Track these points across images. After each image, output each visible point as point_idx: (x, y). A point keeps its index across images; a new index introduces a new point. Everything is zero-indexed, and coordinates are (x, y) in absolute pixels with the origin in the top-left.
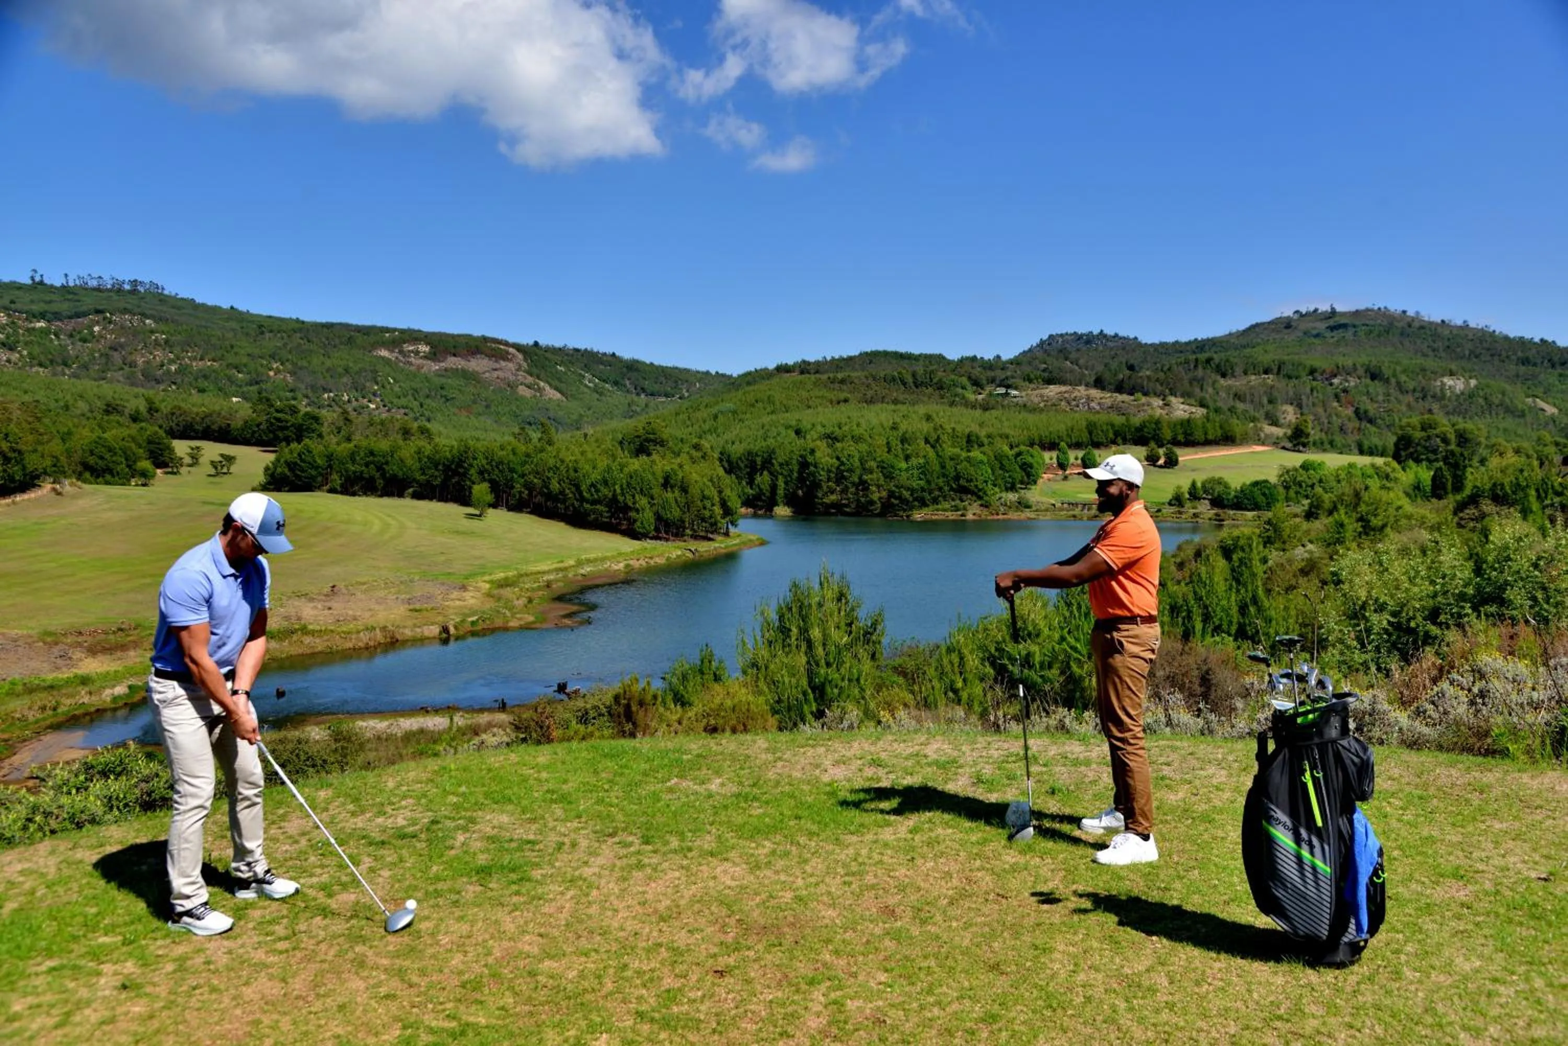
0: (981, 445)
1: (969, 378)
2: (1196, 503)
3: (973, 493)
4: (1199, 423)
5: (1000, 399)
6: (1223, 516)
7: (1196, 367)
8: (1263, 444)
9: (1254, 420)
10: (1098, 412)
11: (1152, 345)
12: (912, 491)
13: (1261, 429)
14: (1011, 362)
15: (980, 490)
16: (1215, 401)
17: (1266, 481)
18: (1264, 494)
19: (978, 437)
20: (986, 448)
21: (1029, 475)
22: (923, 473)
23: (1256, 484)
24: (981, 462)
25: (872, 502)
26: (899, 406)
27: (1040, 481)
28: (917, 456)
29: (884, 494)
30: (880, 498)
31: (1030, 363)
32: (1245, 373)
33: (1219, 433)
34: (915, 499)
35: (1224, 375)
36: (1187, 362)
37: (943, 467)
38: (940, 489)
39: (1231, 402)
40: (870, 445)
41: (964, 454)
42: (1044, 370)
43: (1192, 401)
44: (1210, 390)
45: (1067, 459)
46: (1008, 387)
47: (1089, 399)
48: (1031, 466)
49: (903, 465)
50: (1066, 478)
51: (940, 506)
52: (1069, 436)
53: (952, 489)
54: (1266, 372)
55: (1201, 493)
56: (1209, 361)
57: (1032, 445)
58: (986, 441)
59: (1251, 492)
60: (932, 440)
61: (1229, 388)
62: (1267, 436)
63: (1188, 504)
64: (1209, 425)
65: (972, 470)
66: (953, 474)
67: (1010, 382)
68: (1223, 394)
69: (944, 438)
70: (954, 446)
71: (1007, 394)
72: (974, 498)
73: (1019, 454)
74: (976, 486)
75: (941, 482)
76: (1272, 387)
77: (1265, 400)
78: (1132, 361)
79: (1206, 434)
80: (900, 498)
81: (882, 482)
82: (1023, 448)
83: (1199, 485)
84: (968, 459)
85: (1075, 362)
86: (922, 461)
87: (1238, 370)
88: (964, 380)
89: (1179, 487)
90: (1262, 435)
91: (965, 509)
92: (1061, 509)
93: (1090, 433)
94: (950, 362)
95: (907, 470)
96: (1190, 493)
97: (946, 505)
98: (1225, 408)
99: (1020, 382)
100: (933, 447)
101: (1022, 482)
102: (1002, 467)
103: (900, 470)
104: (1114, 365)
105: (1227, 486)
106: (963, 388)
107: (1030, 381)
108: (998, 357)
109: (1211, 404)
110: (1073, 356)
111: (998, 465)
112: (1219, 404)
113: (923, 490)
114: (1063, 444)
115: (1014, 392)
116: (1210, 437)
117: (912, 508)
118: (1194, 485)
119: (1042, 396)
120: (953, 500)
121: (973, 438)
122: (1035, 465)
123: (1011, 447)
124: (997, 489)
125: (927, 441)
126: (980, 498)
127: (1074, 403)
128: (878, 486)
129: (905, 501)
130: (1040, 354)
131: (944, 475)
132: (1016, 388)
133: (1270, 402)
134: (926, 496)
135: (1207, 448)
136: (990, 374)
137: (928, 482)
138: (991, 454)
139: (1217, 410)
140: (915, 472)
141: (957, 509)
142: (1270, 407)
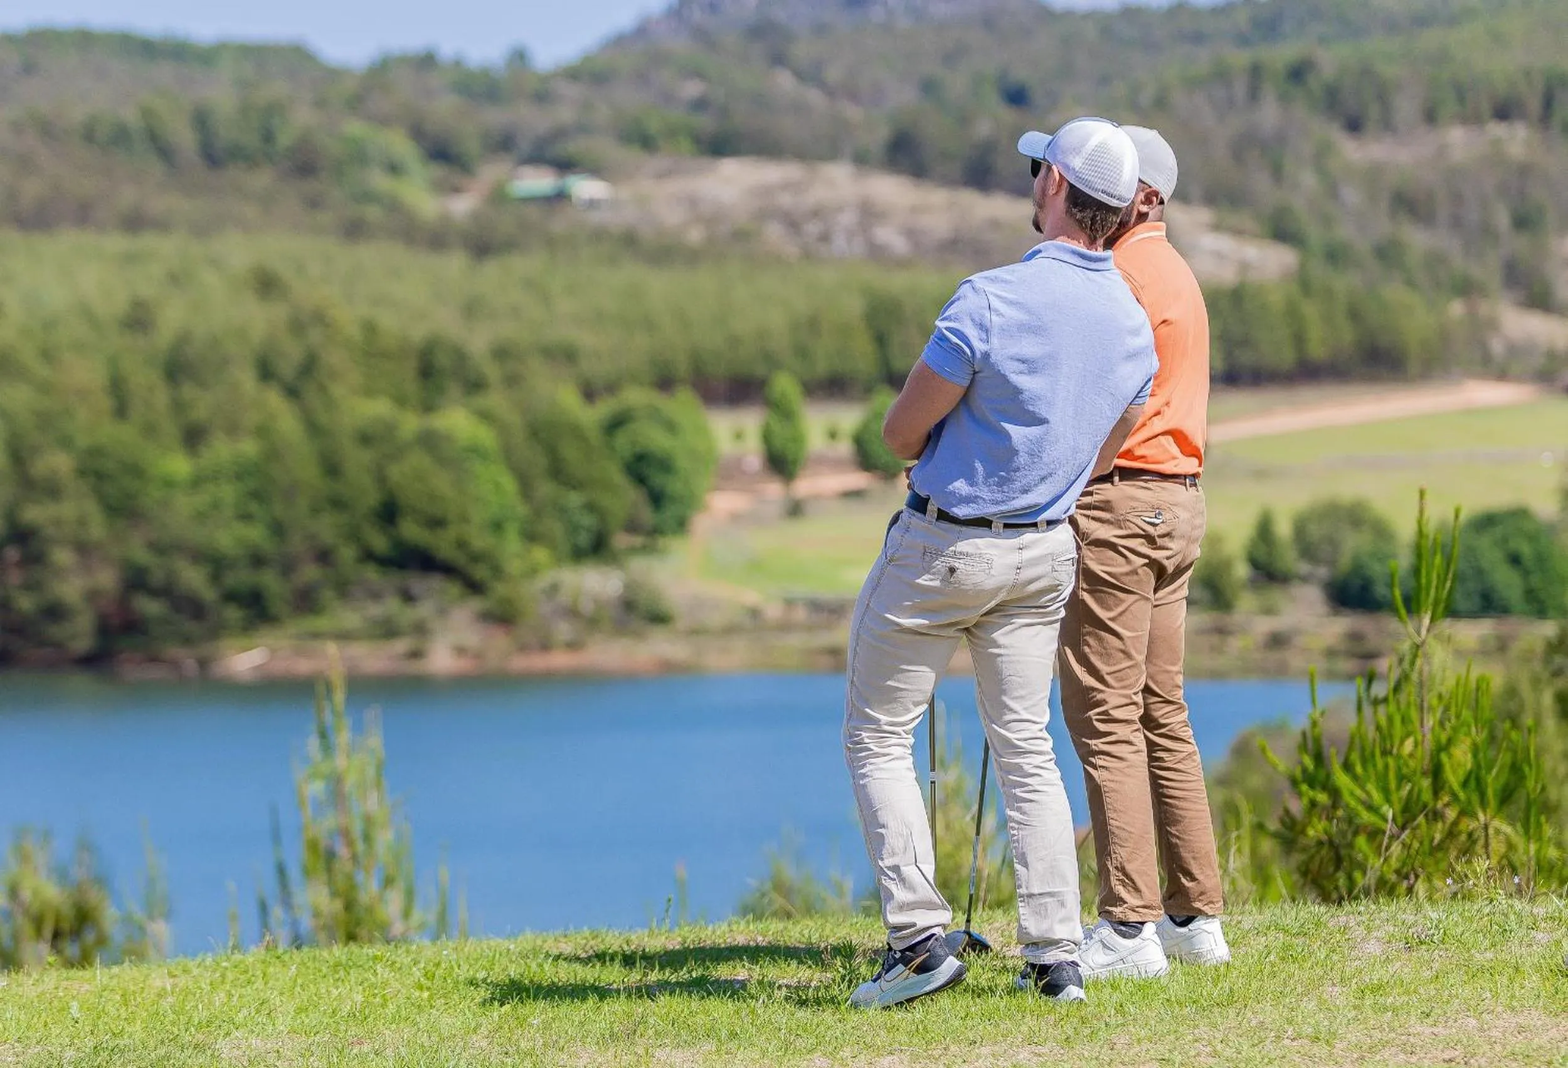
0: (475, 385)
1: (418, 133)
2: (1276, 595)
3: (448, 570)
4: (1276, 299)
5: (533, 213)
6: (1373, 641)
7: (1254, 94)
8: (1502, 375)
9: (1466, 289)
10: (902, 264)
11: (1091, 16)
12: (217, 564)
13: (1493, 325)
14: (573, 74)
15: (477, 558)
16: (1327, 221)
17: (1520, 514)
18: (1515, 560)
19: (460, 356)
20: (496, 400)
21: (657, 499)
22: (257, 495)
23: (1486, 522)
24: (476, 451)
25: (55, 612)
26: (149, 241)
27: (701, 523)
28: (233, 429)
29: (107, 579)
30: (92, 596)
31: (642, 78)
32: (1431, 117)
33: (1347, 335)
34: (231, 597)
35: (1354, 126)
36: (1221, 75)
37: (332, 468)
38: (324, 557)
39: (1383, 226)
40: (45, 388)
41: (410, 423)
42: (700, 105)
43: (1245, 220)
44: (1308, 179)
45: (798, 439)
46: (565, 166)
47: (869, 213)
48: (665, 465)
49: (179, 465)
50: (795, 510)
51: (321, 623)
52: (802, 352)
53: (368, 556)
54: (1504, 112)
55: (1289, 559)
56: (1298, 73)
57: (665, 383)
58: (492, 372)
59: (1470, 550)
60: (287, 368)
61: (1373, 176)
62: (1515, 351)
63: (1246, 603)
64: (1311, 311)
65: (442, 483)
66: (372, 498)
67: (572, 147)
68: (1352, 195)
69: (334, 358)
70: (369, 392)
71: (560, 197)
72: (454, 589)
73: (616, 424)
74: (462, 544)
75: (327, 528)
76: (1524, 171)
77: (1502, 219)
78: (1021, 74)
79: (1299, 339)
80: (167, 592)
81: (97, 528)
82: (636, 397)
83: (1283, 529)
84: (430, 441)
85: (809, 75)
86: (249, 448)
87: (1406, 107)
88: (400, 145)
89: (1213, 541)
90: (1497, 347)
91: (421, 630)
92: (785, 627)
93: (881, 340)
94: (333, 74)
95: (197, 482)
96: (1255, 563)
97: (350, 617)
98: (1363, 246)
99: (605, 148)
100: (292, 392)
101: (632, 527)
102: (558, 472)
103: (169, 483)
104: (957, 83)
105: (1382, 531)
106: (394, 169)
107: (646, 142)
108: (519, 56)
109: (1314, 234)
110: (803, 50)
111: (539, 461)
112: (1345, 232)
113: (258, 560)
114: (785, 385)
115: (585, 188)
116: (1317, 349)
117: (216, 631)
118: (1264, 530)
119: (693, 202)
120: (376, 596)
121: (443, 360)
122: (682, 462)
123: (589, 394)
124: (540, 554)
125: (266, 372)
126: (474, 587)
127: (813, 228)
128: (83, 549)
129: (195, 609)
130: (680, 45)
131: (338, 504)
132: (596, 171)
133: (1523, 222)
134: (270, 581)
135: (1307, 393)
136: (495, 117)
137: (278, 530)
138: (514, 419)
139: (1336, 256)
140: (228, 492)
141: (388, 631)
142: (1519, 245)
